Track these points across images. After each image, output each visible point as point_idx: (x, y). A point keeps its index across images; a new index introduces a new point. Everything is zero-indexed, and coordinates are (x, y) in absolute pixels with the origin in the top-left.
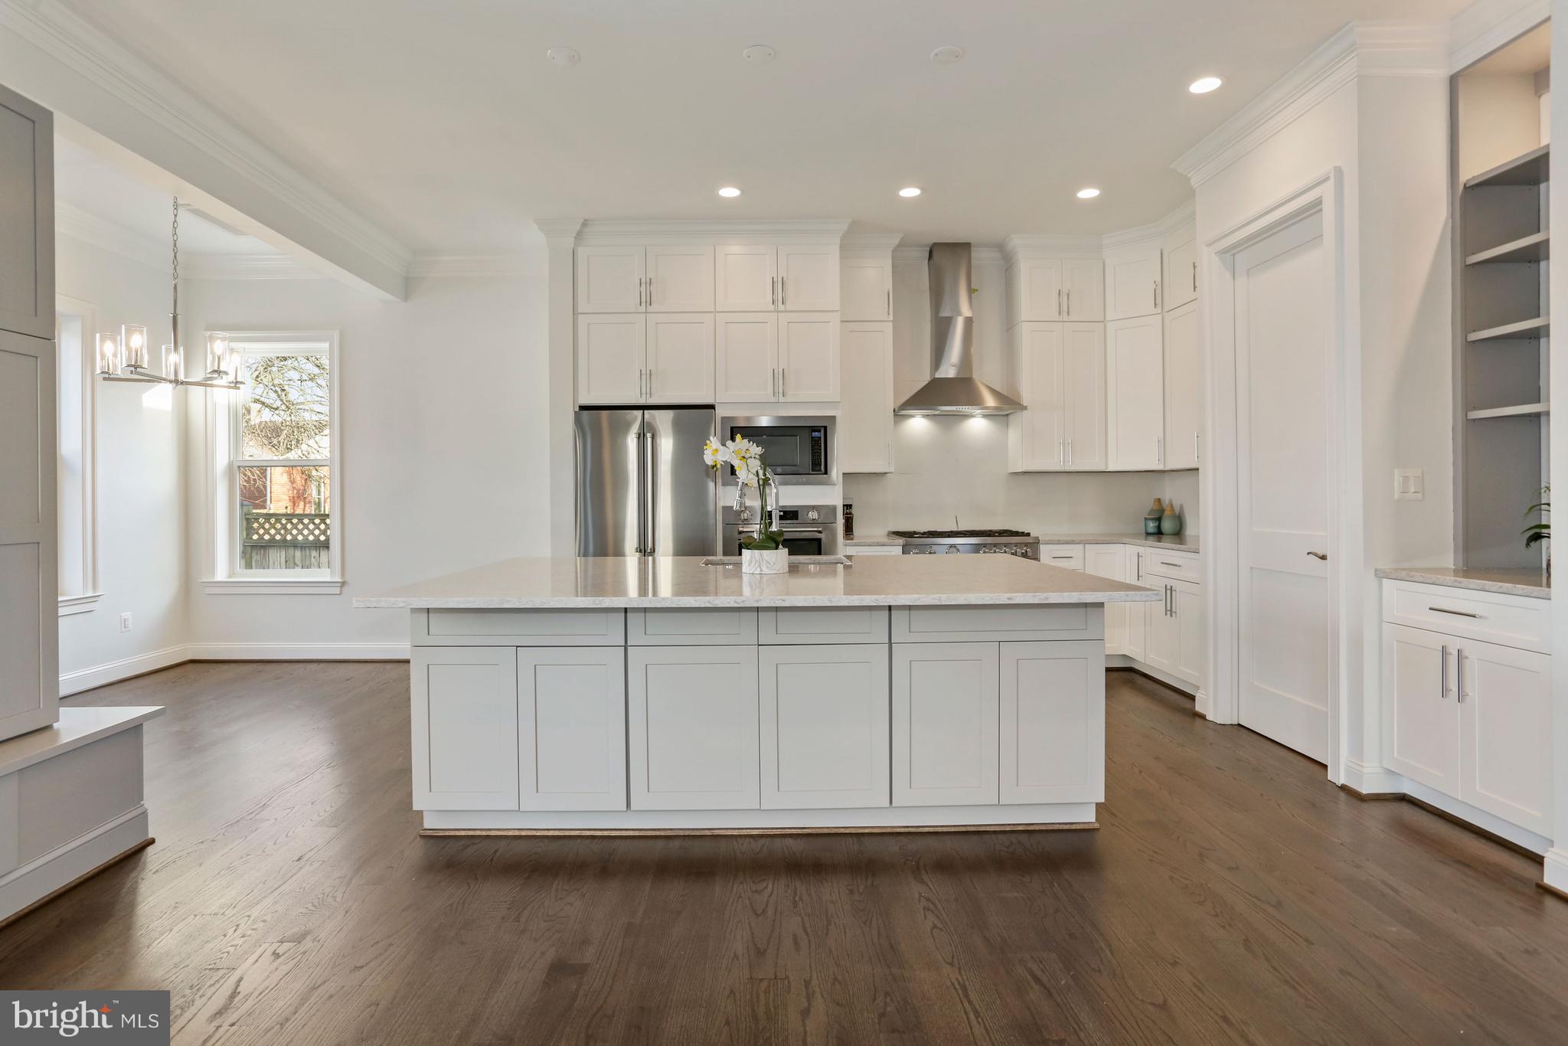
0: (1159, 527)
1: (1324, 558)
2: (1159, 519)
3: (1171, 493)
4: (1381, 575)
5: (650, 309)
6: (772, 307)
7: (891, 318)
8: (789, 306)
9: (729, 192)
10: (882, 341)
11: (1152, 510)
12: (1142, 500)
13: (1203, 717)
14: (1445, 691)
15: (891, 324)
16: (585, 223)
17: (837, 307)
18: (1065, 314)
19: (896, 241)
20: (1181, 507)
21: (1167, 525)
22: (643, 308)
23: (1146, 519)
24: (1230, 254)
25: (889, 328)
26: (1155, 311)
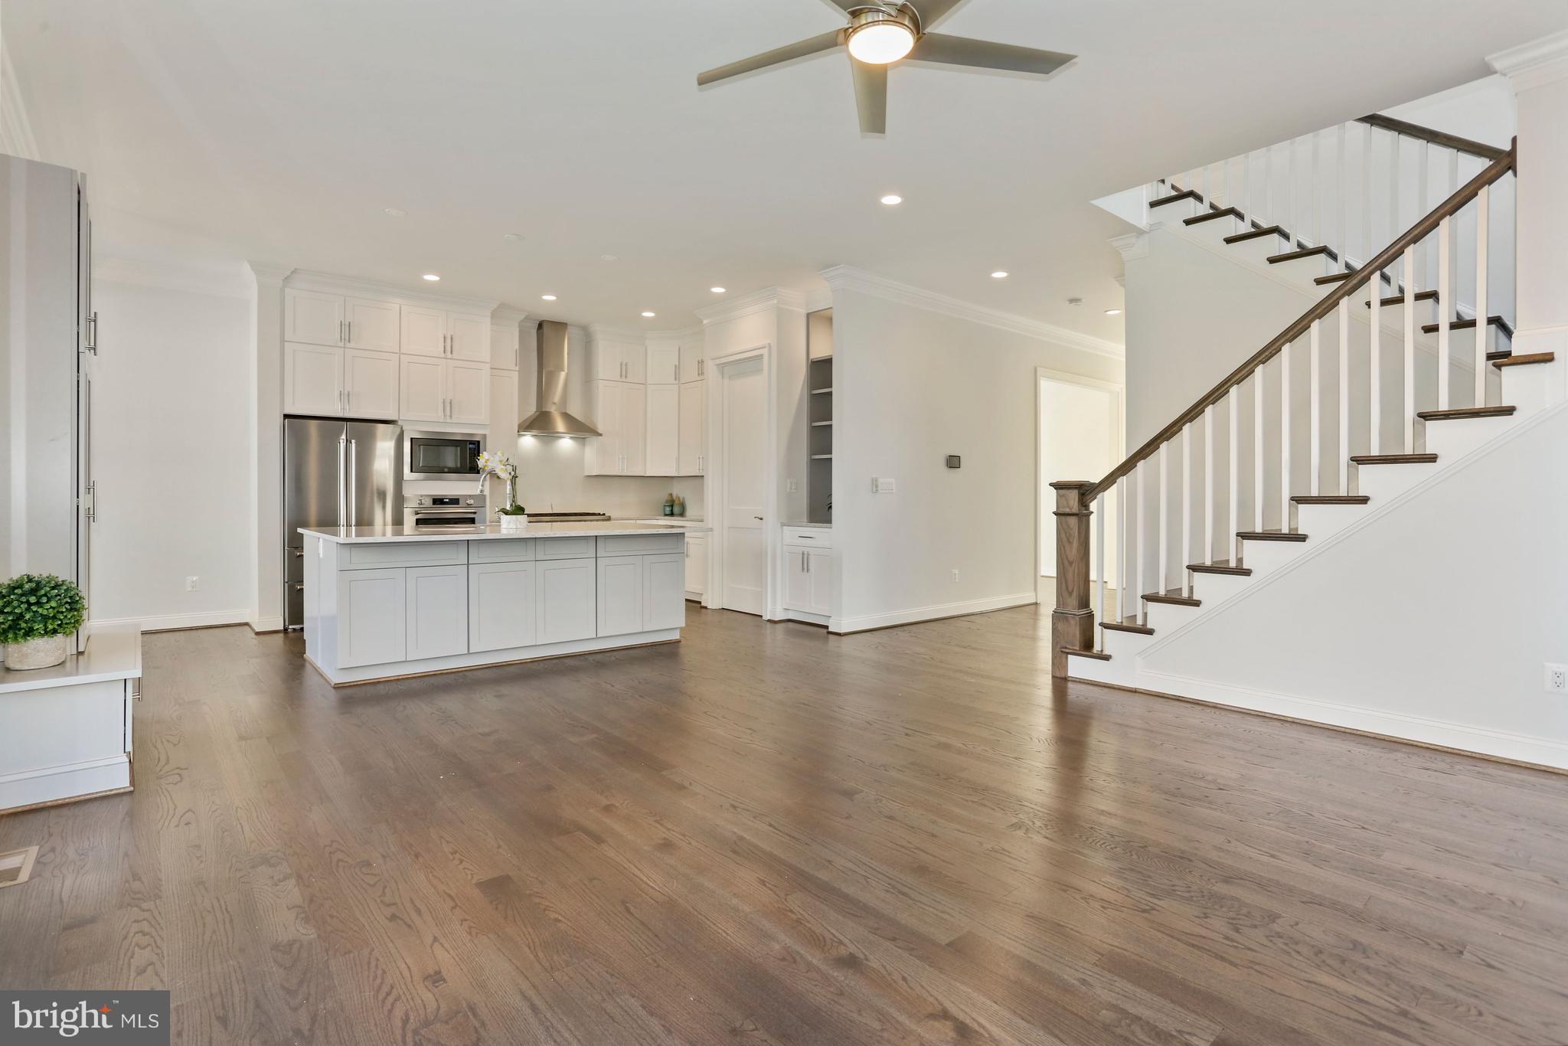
0: (672, 510)
1: (761, 519)
2: (672, 506)
3: (678, 491)
4: (783, 525)
5: (348, 345)
6: (443, 355)
7: (517, 368)
8: (455, 355)
9: (432, 278)
10: (512, 381)
11: (667, 502)
12: (662, 495)
13: (706, 608)
14: (803, 569)
15: (517, 373)
16: (295, 271)
17: (488, 360)
18: (624, 377)
19: (523, 317)
20: (684, 498)
21: (676, 510)
22: (342, 344)
23: (665, 506)
24: (722, 367)
25: (515, 376)
26: (674, 382)
